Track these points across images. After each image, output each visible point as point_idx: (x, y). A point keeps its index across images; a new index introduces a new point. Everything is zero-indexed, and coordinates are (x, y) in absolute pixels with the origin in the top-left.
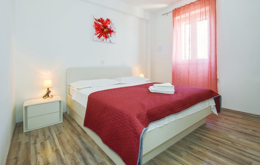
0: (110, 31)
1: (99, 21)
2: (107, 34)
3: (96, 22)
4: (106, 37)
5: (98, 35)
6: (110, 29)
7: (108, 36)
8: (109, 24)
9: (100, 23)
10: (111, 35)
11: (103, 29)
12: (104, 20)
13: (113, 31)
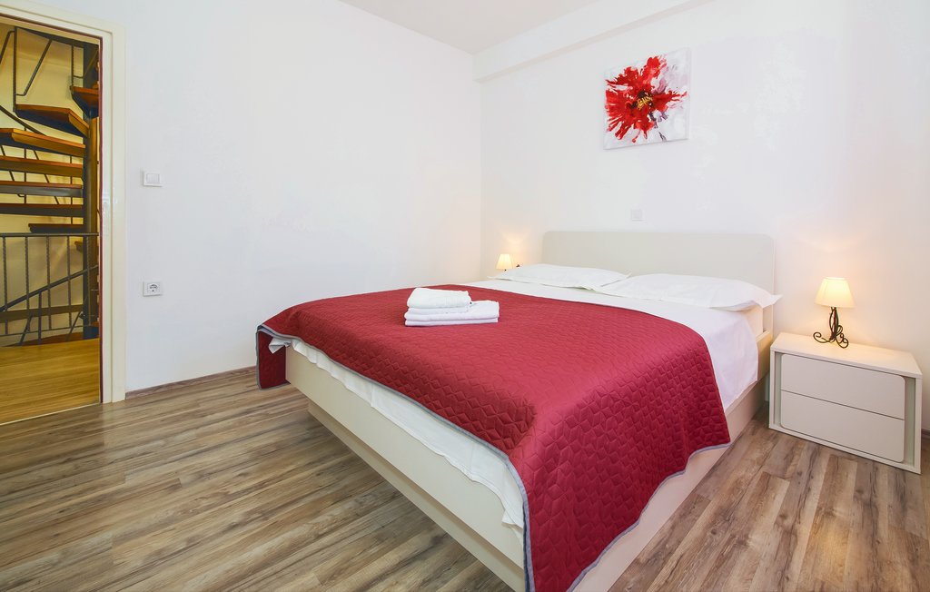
0: (662, 100)
1: (621, 81)
2: (648, 116)
3: (611, 90)
4: (645, 127)
5: (618, 128)
6: (663, 92)
7: (654, 120)
8: (656, 75)
9: (623, 88)
10: (663, 113)
11: (635, 103)
12: (636, 72)
13: (675, 95)
